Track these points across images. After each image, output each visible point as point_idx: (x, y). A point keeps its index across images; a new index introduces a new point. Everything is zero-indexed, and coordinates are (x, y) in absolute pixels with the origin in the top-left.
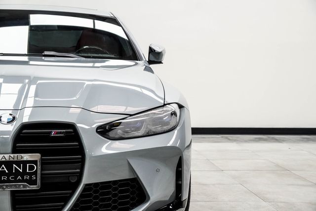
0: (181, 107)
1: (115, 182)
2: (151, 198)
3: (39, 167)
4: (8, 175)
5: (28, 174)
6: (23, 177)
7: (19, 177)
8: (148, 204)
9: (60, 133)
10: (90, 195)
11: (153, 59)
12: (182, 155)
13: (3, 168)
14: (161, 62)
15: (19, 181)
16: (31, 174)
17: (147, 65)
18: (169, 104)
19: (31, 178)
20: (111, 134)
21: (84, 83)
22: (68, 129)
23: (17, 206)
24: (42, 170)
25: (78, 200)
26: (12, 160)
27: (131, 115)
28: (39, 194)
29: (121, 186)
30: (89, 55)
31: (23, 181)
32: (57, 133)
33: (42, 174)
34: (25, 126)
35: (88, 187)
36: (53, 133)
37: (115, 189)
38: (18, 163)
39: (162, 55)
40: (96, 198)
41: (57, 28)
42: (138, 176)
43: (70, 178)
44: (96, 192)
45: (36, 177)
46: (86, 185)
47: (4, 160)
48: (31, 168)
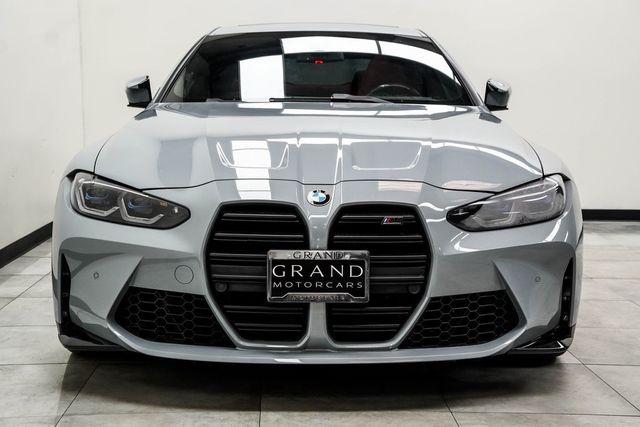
0: (566, 179)
1: (473, 296)
2: (529, 321)
3: (367, 270)
4: (324, 280)
5: (352, 280)
6: (344, 285)
7: (339, 284)
8: (524, 330)
9: (396, 220)
10: (438, 314)
11: (492, 102)
12: (575, 254)
13: (317, 270)
14: (505, 108)
15: (340, 290)
16: (355, 280)
17: (486, 111)
18: (548, 176)
19: (356, 285)
20: (467, 223)
21: (419, 145)
22: (407, 214)
23: (334, 326)
24: (371, 275)
25: (420, 320)
26: (329, 258)
27: (496, 193)
28: (364, 309)
29: (482, 301)
30: (398, 98)
31: (344, 289)
32: (392, 220)
33: (371, 281)
34: (345, 210)
35: (435, 302)
36: (386, 220)
37: (473, 307)
38: (338, 263)
39: (508, 96)
40: (446, 318)
41: (342, 57)
42: (507, 286)
43: (410, 288)
44: (446, 309)
45: (363, 284)
46: (432, 299)
47: (318, 258)
48: (356, 271)
